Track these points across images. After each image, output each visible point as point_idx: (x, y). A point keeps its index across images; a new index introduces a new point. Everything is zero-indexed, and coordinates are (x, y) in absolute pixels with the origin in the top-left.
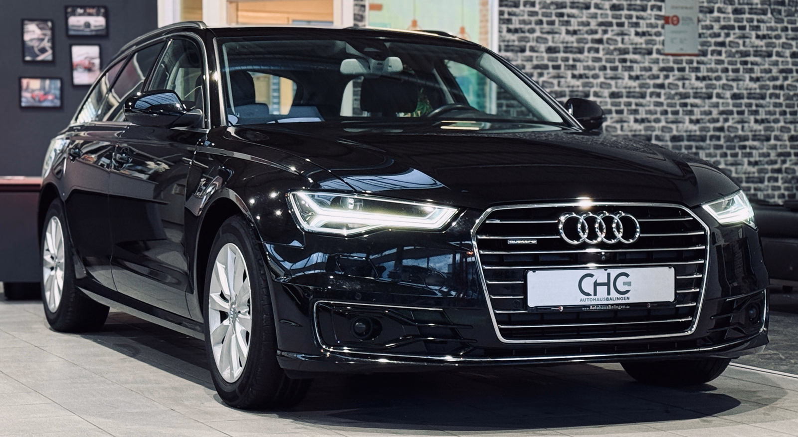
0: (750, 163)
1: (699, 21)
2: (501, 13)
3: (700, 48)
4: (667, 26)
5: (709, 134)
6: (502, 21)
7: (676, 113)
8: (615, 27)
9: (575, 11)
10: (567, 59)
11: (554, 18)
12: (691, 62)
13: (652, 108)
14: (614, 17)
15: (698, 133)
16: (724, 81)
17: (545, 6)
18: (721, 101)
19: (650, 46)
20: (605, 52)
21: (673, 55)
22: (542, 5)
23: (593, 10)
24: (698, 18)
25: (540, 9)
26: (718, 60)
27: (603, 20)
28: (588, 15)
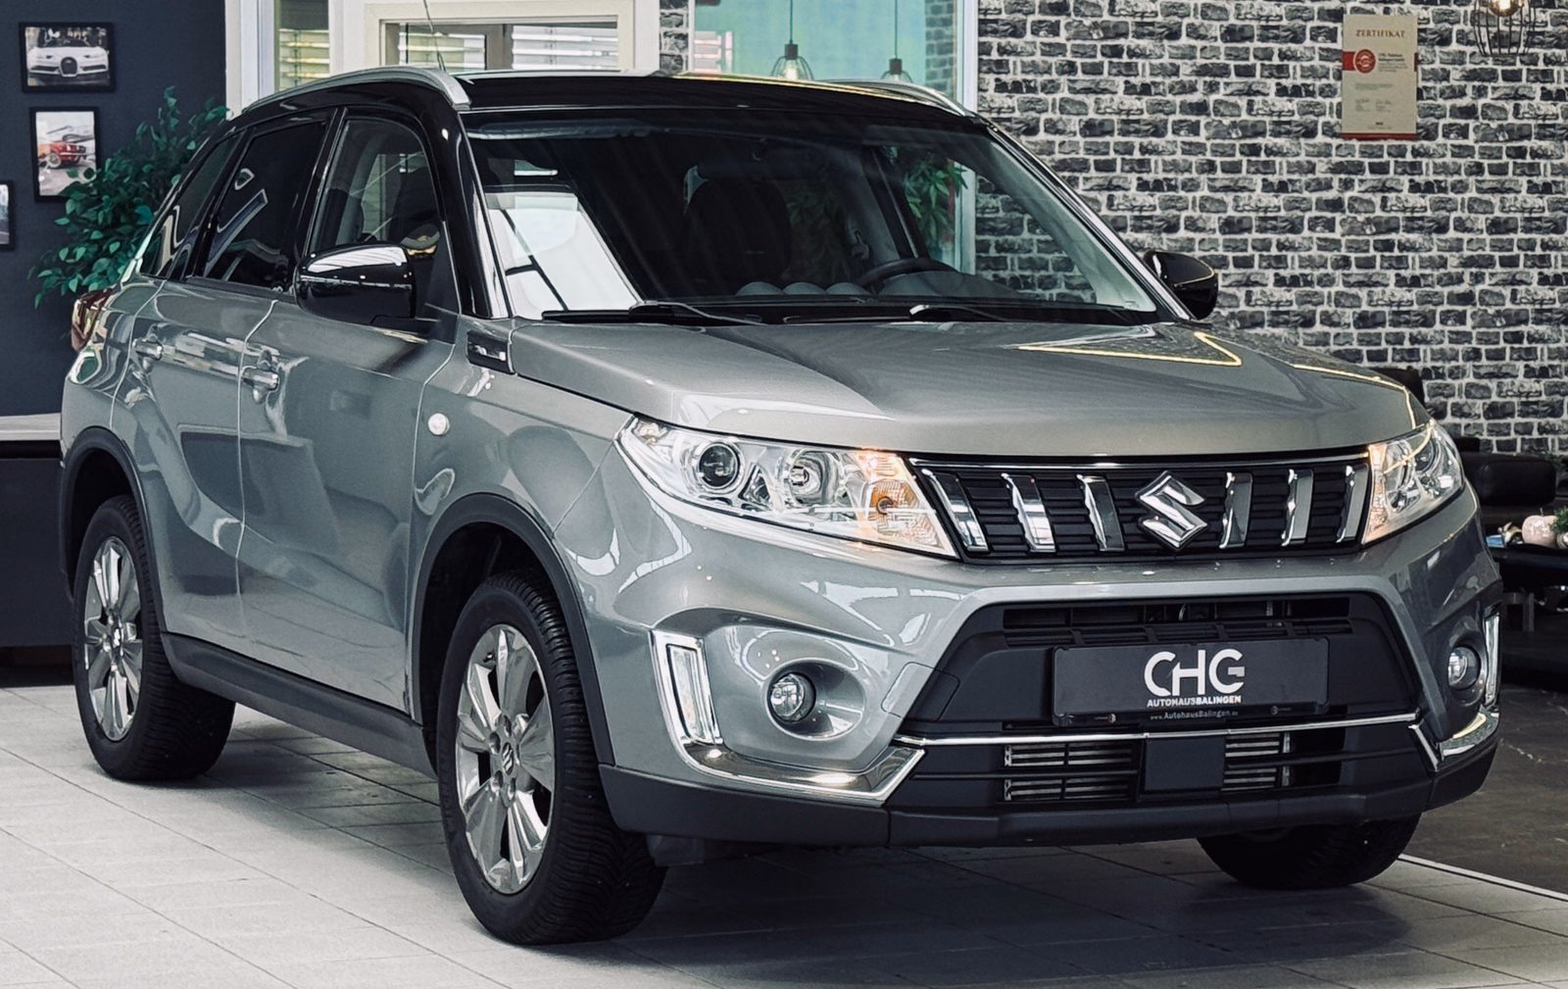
0: (1530, 373)
2: (983, 49)
3: (1419, 120)
4: (1344, 73)
5: (1439, 310)
6: (984, 66)
7: (1368, 263)
8: (1233, 78)
9: (1145, 43)
10: (1128, 149)
11: (1099, 58)
12: (1402, 153)
13: (1315, 252)
14: (1231, 54)
15: (1416, 307)
16: (1473, 193)
17: (1080, 34)
18: (1466, 236)
19: (1310, 118)
20: (1212, 131)
21: (1361, 137)
22: (1073, 31)
23: (1184, 41)
24: (1416, 55)
25: (1068, 39)
26: (1460, 147)
27: (1208, 62)
28: (1174, 51)
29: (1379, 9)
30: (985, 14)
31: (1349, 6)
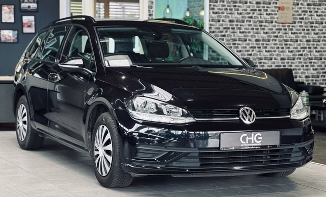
0: (313, 69)
1: (293, 9)
2: (210, 5)
3: (293, 20)
4: (279, 11)
5: (296, 57)
6: (210, 9)
7: (283, 48)
8: (258, 12)
9: (241, 5)
10: (237, 25)
11: (232, 7)
12: (289, 26)
13: (273, 46)
14: (257, 7)
15: (292, 57)
16: (303, 34)
17: (228, 2)
18: (301, 43)
19: (272, 19)
20: (253, 22)
23: (248, 4)
24: (293, 7)
25: (226, 4)
26: (301, 25)
27: (253, 8)
28: (246, 6)
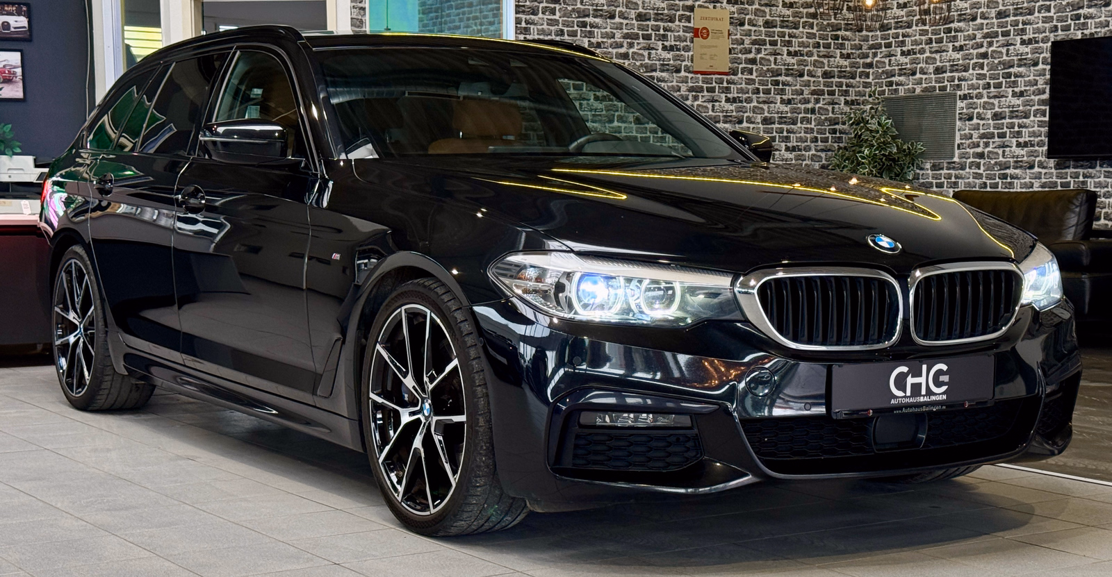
2: (518, 21)
3: (730, 65)
4: (695, 39)
6: (519, 30)
8: (641, 40)
9: (597, 20)
11: (576, 28)
12: (721, 81)
14: (640, 28)
16: (755, 104)
17: (565, 15)
19: (678, 63)
21: (702, 73)
22: (562, 13)
23: (617, 20)
24: (729, 31)
25: (560, 17)
26: (749, 79)
27: (629, 31)
28: (613, 25)
29: (711, 6)
30: (519, 2)
31: (697, 3)
